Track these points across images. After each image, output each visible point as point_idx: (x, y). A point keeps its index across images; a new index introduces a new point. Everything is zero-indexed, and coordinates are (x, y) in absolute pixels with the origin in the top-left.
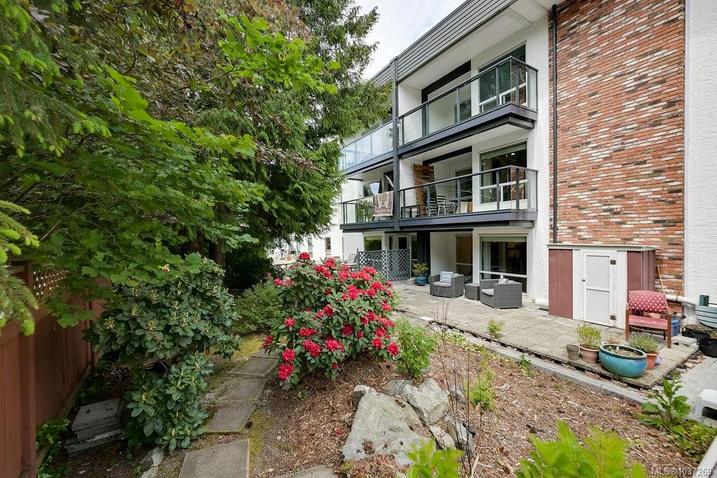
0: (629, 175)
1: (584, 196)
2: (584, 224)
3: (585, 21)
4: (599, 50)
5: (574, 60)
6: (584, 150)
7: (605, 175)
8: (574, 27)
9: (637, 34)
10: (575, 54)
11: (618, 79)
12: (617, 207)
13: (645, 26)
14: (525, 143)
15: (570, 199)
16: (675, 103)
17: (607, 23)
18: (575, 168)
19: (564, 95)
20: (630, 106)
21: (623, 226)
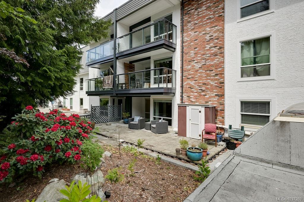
0: (208, 75)
1: (192, 83)
2: (192, 95)
3: (193, 9)
4: (198, 22)
5: (189, 25)
6: (193, 63)
7: (200, 75)
8: (189, 11)
9: (210, 19)
10: (189, 22)
11: (204, 35)
12: (203, 88)
13: (212, 16)
14: (172, 58)
15: (188, 84)
16: (222, 48)
17: (201, 12)
18: (189, 71)
19: (186, 39)
20: (208, 47)
21: (206, 96)
